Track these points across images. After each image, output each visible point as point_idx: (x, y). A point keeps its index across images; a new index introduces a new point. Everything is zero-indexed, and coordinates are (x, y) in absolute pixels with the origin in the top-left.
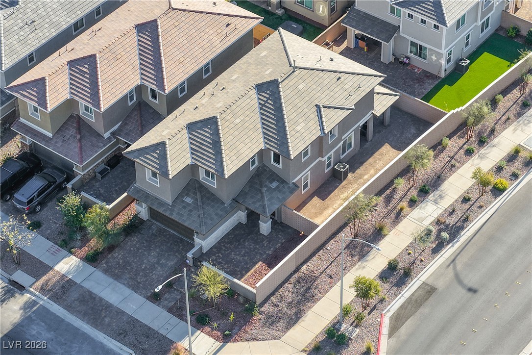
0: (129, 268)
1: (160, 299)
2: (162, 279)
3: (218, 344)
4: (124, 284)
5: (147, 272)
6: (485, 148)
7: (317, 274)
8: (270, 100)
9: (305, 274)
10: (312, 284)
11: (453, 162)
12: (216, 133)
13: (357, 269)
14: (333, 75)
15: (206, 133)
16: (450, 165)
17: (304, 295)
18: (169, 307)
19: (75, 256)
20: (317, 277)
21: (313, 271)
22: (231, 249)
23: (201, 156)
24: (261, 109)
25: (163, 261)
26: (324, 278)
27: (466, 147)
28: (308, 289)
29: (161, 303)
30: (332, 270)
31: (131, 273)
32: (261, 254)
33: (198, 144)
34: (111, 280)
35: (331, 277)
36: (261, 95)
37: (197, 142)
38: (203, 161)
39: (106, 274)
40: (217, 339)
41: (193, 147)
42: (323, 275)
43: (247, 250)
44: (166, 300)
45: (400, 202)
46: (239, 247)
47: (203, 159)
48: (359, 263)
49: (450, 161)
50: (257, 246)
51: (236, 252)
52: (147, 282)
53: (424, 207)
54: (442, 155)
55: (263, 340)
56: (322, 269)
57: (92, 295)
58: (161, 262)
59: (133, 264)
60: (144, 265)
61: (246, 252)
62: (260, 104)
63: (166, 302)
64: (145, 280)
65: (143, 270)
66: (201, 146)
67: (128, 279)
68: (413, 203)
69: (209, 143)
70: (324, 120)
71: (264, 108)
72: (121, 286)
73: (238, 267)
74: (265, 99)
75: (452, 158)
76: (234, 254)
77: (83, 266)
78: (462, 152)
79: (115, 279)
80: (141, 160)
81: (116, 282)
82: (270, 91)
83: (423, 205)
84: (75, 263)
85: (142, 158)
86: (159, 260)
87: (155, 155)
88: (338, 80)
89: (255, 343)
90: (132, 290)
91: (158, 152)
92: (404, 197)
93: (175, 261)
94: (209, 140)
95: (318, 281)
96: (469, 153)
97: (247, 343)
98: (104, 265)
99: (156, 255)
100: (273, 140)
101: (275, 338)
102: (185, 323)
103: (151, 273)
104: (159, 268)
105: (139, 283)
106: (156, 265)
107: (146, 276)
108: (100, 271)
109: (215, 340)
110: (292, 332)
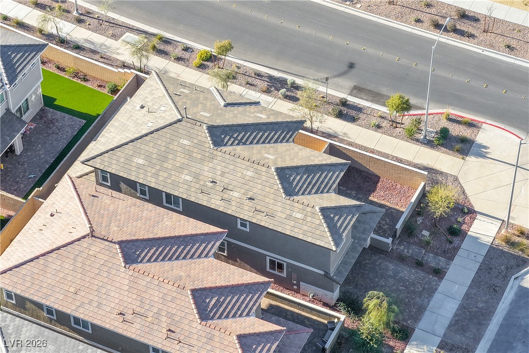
0: (407, 300)
1: (439, 269)
2: (413, 271)
3: (479, 217)
4: (429, 301)
5: (408, 284)
8: (233, 135)
12: (296, 169)
13: (349, 138)
15: (296, 179)
18: (447, 260)
19: (403, 350)
23: (324, 184)
24: (244, 144)
25: (391, 273)
29: (444, 267)
31: (414, 297)
33: (310, 187)
34: (427, 313)
36: (227, 143)
37: (307, 187)
38: (331, 182)
39: (420, 319)
40: (474, 219)
41: (314, 191)
44: (438, 264)
47: (328, 183)
52: (422, 282)
55: (462, 187)
57: (453, 323)
58: (392, 274)
59: (401, 297)
60: (400, 288)
62: (238, 144)
63: (441, 263)
64: (419, 285)
65: (406, 287)
66: (312, 184)
67: (422, 299)
69: (308, 177)
71: (243, 141)
72: (432, 303)
74: (232, 139)
77: (415, 340)
79: (425, 310)
80: (343, 232)
81: (428, 308)
82: (221, 134)
84: (416, 349)
85: (341, 230)
86: (390, 276)
87: (336, 218)
90: (434, 293)
91: (332, 216)
93: (387, 263)
94: (305, 176)
97: (470, 198)
98: (409, 322)
99: (383, 279)
100: (283, 135)
101: (456, 179)
102: (462, 245)
103: (408, 280)
104: (400, 275)
105: (424, 289)
106: (397, 278)
107: (413, 284)
108: (417, 325)
109: (476, 220)
110: (444, 170)
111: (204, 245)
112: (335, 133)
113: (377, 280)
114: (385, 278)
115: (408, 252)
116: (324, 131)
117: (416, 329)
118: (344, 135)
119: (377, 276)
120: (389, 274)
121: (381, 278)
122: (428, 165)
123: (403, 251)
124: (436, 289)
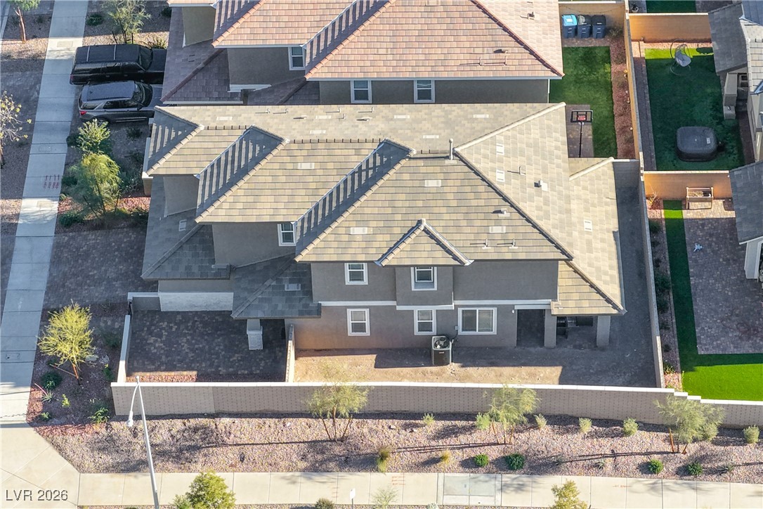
0: (80, 261)
3: (23, 419)
4: (51, 274)
5: (88, 281)
6: (680, 481)
7: (229, 441)
8: (374, 170)
9: (216, 428)
10: (208, 447)
11: (609, 461)
12: (259, 160)
14: (497, 201)
15: (251, 153)
16: (596, 461)
17: (181, 450)
19: (60, 204)
20: (225, 444)
21: (230, 433)
22: (195, 331)
23: (215, 175)
24: (353, 174)
25: (117, 284)
26: (232, 454)
27: (655, 458)
28: (197, 448)
30: (254, 453)
31: (73, 269)
32: (211, 365)
33: (230, 159)
34: (47, 259)
35: (242, 460)
37: (233, 156)
38: (208, 183)
39: (53, 249)
40: (28, 414)
42: (236, 449)
43: (207, 347)
45: (459, 449)
46: (206, 337)
47: (211, 180)
48: (298, 474)
49: (605, 456)
50: (223, 353)
51: (193, 339)
53: (480, 481)
54: (603, 441)
55: (67, 458)
56: (245, 440)
57: (8, 259)
58: (114, 283)
59: (90, 261)
60: (95, 272)
61: (202, 350)
62: (360, 167)
64: (72, 288)
65: (88, 277)
66: (229, 162)
67: (61, 273)
68: (471, 464)
69: (239, 166)
70: (402, 246)
71: (356, 175)
72: (46, 274)
73: (167, 357)
74: (371, 165)
75: (614, 455)
76: (188, 340)
77: (49, 222)
78: (641, 459)
79: (52, 262)
81: (48, 265)
82: (388, 160)
83: (482, 477)
84: (44, 212)
85: (160, 129)
86: (116, 279)
87: (173, 133)
88: (495, 212)
89: (56, 453)
90: (47, 287)
91: (180, 133)
92: (473, 447)
94: (243, 163)
95: (219, 450)
96: (649, 469)
97: (48, 445)
98: (66, 238)
99: (123, 272)
100: (313, 221)
101: (80, 468)
102: (33, 368)
103: (89, 286)
104: (103, 288)
105: (63, 286)
106: (105, 283)
107: (80, 285)
108: (54, 240)
109: (26, 413)
110: (106, 477)
111: (322, 48)
112: (310, 479)
113: (132, 267)
114: (122, 274)
115: (106, 322)
116: (329, 475)
117: (53, 234)
118: (294, 479)
119: (133, 272)
120: (118, 282)
121: (126, 273)
122: (135, 477)
123: (113, 322)
124: (47, 293)
